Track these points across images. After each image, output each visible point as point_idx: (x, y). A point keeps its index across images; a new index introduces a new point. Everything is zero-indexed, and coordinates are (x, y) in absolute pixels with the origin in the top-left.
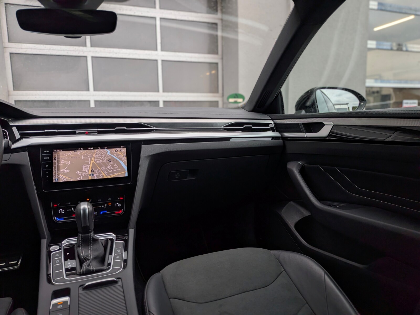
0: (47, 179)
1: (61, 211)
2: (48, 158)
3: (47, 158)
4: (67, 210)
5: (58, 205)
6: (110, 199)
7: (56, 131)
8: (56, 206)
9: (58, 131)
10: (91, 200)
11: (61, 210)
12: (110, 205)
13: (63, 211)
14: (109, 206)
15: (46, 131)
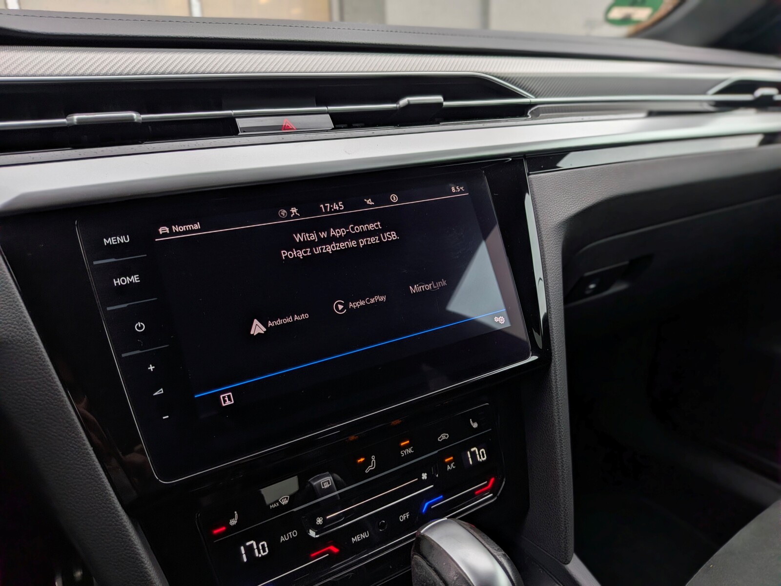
0: (162, 404)
1: (249, 550)
2: (135, 279)
3: (128, 280)
4: (282, 539)
5: (233, 522)
6: (444, 436)
7: (135, 116)
8: (223, 529)
9: (143, 119)
10: (373, 458)
11: (248, 544)
12: (449, 463)
13: (261, 550)
14: (449, 468)
15: (76, 118)
